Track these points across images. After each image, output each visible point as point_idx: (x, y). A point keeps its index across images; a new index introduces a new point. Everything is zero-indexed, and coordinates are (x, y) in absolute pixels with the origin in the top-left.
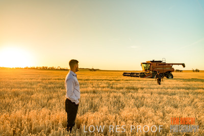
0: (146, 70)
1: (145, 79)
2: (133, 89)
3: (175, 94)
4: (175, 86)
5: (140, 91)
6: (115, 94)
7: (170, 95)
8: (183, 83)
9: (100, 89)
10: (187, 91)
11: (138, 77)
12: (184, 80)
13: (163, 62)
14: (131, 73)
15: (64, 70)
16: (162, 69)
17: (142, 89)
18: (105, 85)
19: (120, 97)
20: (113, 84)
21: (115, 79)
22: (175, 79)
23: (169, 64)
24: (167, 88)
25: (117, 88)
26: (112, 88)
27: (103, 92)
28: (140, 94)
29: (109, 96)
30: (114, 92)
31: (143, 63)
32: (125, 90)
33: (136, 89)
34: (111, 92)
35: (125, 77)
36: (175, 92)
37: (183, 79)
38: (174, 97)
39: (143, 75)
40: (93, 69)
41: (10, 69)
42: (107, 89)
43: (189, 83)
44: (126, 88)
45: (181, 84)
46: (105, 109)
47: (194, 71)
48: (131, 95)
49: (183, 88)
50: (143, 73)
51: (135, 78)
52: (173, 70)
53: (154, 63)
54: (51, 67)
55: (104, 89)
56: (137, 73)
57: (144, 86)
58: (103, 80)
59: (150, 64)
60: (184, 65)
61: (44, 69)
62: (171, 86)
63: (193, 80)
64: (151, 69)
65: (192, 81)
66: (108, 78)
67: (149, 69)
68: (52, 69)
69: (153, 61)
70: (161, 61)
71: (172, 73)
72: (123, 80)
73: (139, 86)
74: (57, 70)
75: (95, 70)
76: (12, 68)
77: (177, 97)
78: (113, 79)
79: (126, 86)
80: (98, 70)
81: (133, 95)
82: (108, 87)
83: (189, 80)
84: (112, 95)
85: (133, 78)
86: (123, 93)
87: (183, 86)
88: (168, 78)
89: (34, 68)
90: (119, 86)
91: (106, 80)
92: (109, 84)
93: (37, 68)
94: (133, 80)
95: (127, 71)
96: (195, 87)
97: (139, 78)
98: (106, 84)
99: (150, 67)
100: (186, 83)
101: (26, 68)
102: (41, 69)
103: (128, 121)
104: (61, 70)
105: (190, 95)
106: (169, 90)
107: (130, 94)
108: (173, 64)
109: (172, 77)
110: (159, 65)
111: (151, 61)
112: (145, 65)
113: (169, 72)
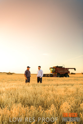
0: (53, 72)
13: (63, 67)
16: (62, 71)
23: (67, 69)
40: (10, 73)
50: (52, 74)
52: (69, 72)
67: (55, 72)
69: (57, 67)
70: (62, 67)
88: (66, 77)
99: (55, 70)
108: (69, 69)
109: (69, 77)
110: (61, 69)
111: (56, 67)
112: (52, 69)
113: (67, 73)
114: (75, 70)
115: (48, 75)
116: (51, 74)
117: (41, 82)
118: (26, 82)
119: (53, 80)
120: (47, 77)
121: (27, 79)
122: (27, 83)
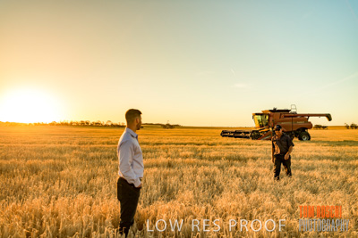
0: (262, 126)
1: (259, 142)
2: (239, 159)
3: (313, 169)
4: (313, 153)
5: (250, 163)
6: (207, 169)
7: (305, 171)
8: (328, 148)
9: (180, 160)
10: (336, 163)
11: (247, 137)
12: (331, 143)
13: (292, 111)
14: (236, 132)
15: (118, 126)
16: (290, 123)
17: (254, 159)
18: (189, 153)
19: (214, 174)
20: (203, 150)
21: (207, 142)
22: (313, 142)
23: (303, 116)
24: (300, 158)
25: (210, 159)
26: (201, 158)
27: (184, 164)
28: (250, 168)
29: (195, 173)
30: (205, 165)
31: (257, 114)
32: (223, 162)
33: (243, 160)
34: (199, 166)
35: (225, 138)
36: (313, 164)
37: (328, 142)
38: (311, 173)
39: (256, 135)
40: (168, 125)
41: (26, 125)
42: (192, 160)
43: (338, 148)
44: (227, 158)
45: (325, 150)
46: (188, 195)
47: (347, 127)
48: (235, 170)
49: (328, 158)
50: (257, 131)
51: (242, 141)
52: (310, 126)
53: (276, 113)
54: (96, 121)
55: (187, 160)
56: (246, 131)
57: (258, 155)
58: (185, 144)
59: (269, 115)
60: (329, 117)
61: (84, 125)
62: (306, 154)
63: (346, 142)
64: (271, 124)
65: (345, 145)
66: (195, 141)
67: (267, 125)
68: (98, 125)
69: (274, 111)
70: (288, 111)
71: (309, 131)
72: (220, 144)
73: (250, 154)
74: (106, 126)
75: (172, 127)
76: (28, 123)
77: (316, 173)
78: (203, 142)
79: (225, 155)
80: (177, 126)
81: (238, 169)
82: (194, 157)
83: (339, 143)
84: (200, 170)
85: (238, 140)
86: (221, 167)
87: (329, 154)
89: (66, 124)
90: (213, 154)
91: (190, 144)
92: (197, 152)
93: (71, 123)
94: (240, 144)
95: (228, 128)
96: (350, 155)
97: (250, 141)
98: (191, 151)
99: (269, 120)
100: (333, 148)
101: (52, 124)
102: (78, 125)
103: (228, 218)
104: (113, 126)
105: (340, 170)
106: (303, 161)
107: (233, 168)
108: (309, 115)
109: (309, 138)
110: (285, 117)
112: (259, 117)
113: (304, 129)
114: (330, 119)
120: (245, 137)
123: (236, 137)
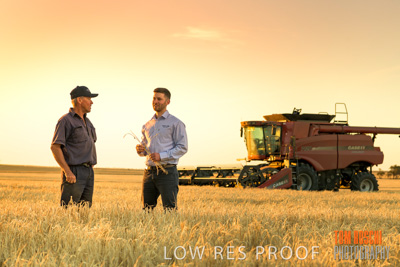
0: (263, 156)
11: (233, 186)
13: (339, 118)
16: (330, 149)
23: (362, 131)
31: (251, 124)
39: (252, 178)
50: (255, 169)
52: (379, 158)
53: (299, 122)
59: (282, 126)
64: (288, 150)
67: (276, 152)
69: (295, 116)
70: (328, 118)
71: (375, 170)
88: (354, 188)
97: (239, 191)
99: (282, 139)
108: (377, 131)
109: (376, 188)
110: (321, 132)
111: (286, 116)
112: (259, 133)
113: (364, 164)
115: (229, 172)
116: (246, 168)
117: (170, 203)
118: (65, 200)
119: (260, 203)
120: (222, 184)
121: (73, 178)
122: (73, 207)
123: (201, 183)
